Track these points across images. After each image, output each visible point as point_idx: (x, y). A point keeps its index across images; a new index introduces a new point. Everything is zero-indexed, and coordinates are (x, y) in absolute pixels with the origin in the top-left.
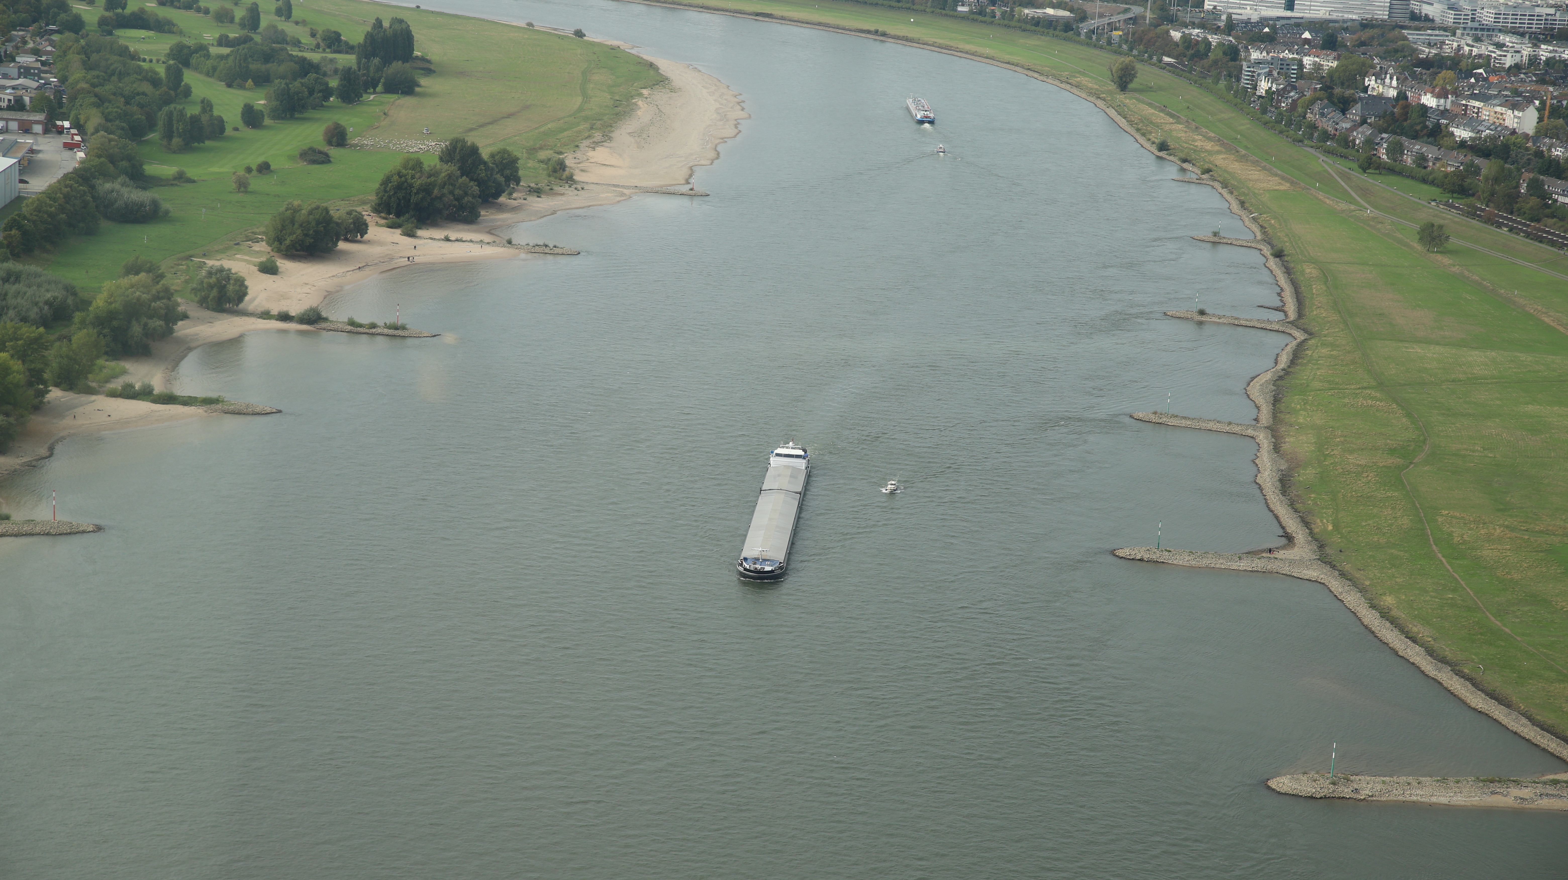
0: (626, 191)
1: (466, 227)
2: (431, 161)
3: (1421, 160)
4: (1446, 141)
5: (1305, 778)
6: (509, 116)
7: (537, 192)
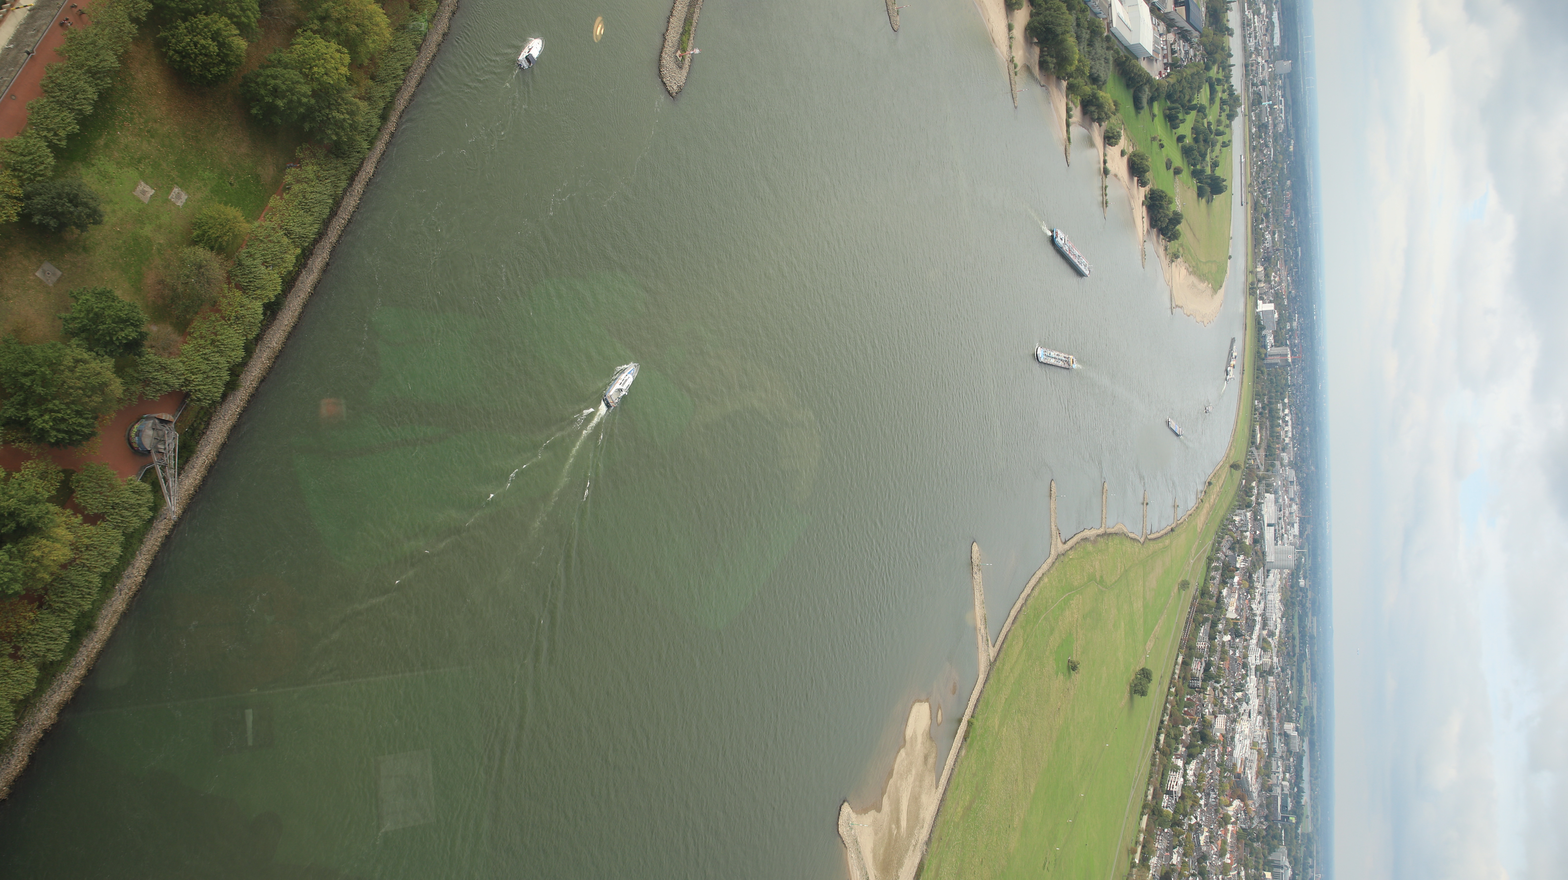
0: (1170, 283)
1: (1149, 225)
2: (1173, 207)
3: (1213, 578)
4: (1221, 587)
5: (978, 555)
6: (1194, 235)
7: (1166, 249)
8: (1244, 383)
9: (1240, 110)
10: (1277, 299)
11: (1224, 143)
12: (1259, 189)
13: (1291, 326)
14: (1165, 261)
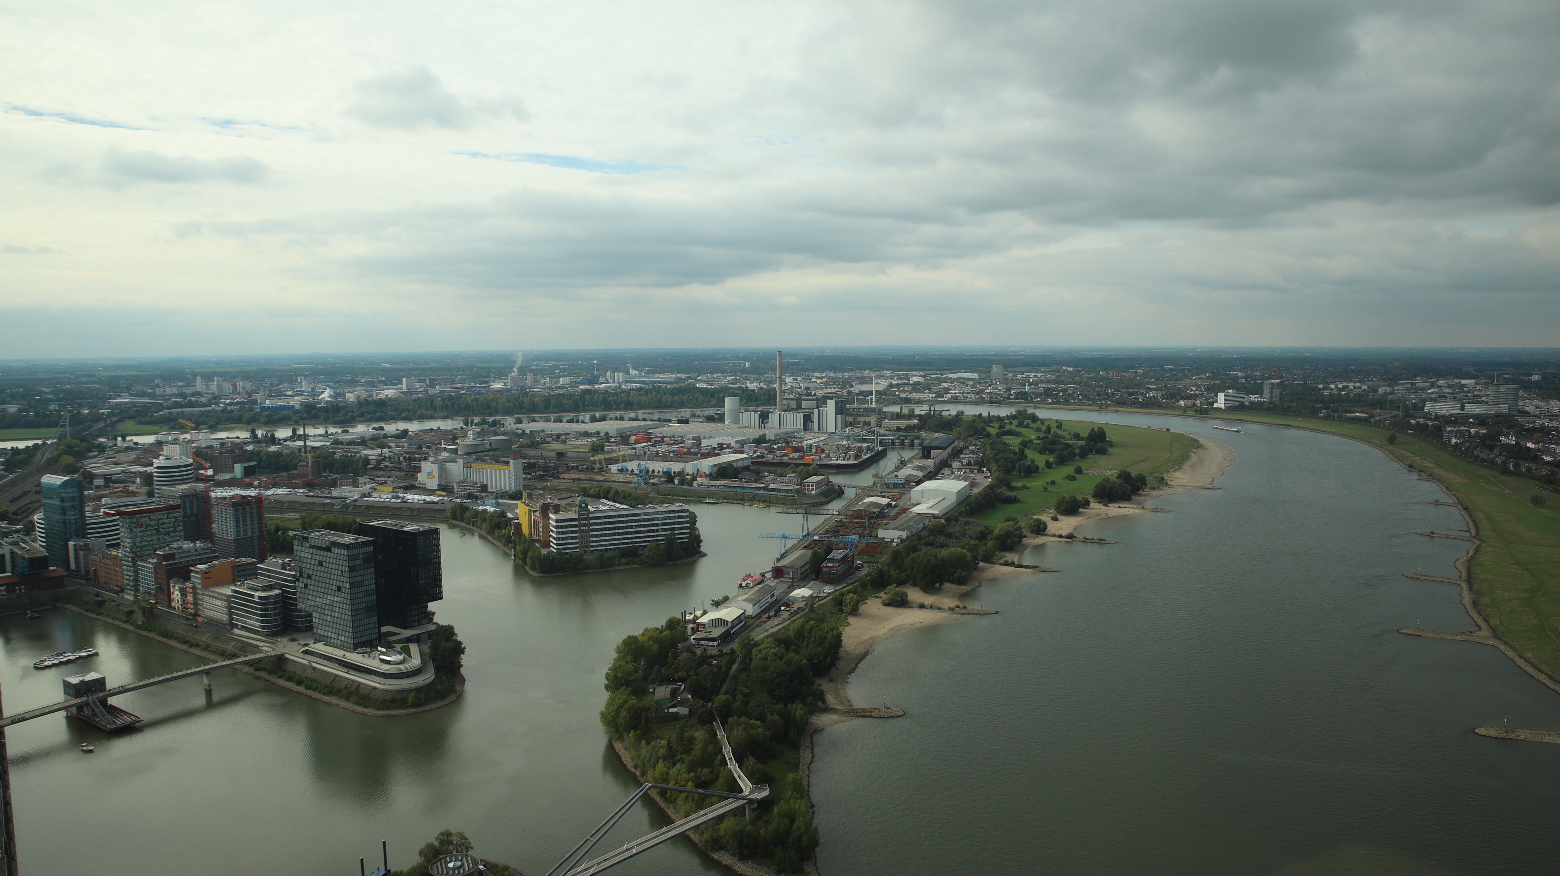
0: (1188, 488)
1: (1127, 502)
2: (1113, 479)
3: (1528, 469)
4: (1539, 462)
5: (1492, 731)
6: (1142, 461)
7: (1154, 489)
8: (1300, 425)
9: (1030, 411)
10: (1214, 390)
11: (1057, 427)
12: (1105, 399)
13: (1242, 378)
14: (1165, 492)
